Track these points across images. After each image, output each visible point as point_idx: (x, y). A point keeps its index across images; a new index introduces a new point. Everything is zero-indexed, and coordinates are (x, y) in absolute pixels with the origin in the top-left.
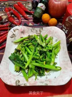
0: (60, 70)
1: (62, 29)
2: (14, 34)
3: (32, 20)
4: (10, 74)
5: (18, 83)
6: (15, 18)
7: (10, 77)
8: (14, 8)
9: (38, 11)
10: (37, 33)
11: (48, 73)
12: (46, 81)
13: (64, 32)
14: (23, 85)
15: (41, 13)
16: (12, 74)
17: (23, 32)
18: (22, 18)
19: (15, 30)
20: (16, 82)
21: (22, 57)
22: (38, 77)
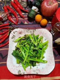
0: (46, 63)
1: (50, 31)
2: (14, 36)
3: (27, 19)
4: (14, 66)
5: (19, 72)
6: (13, 16)
7: (14, 69)
8: (11, 5)
9: (32, 13)
10: (31, 33)
11: (39, 64)
12: (37, 70)
13: (52, 34)
14: (23, 74)
15: (34, 14)
16: (15, 66)
17: (20, 33)
18: (18, 16)
19: (14, 32)
20: (18, 72)
21: (21, 54)
22: (32, 67)
